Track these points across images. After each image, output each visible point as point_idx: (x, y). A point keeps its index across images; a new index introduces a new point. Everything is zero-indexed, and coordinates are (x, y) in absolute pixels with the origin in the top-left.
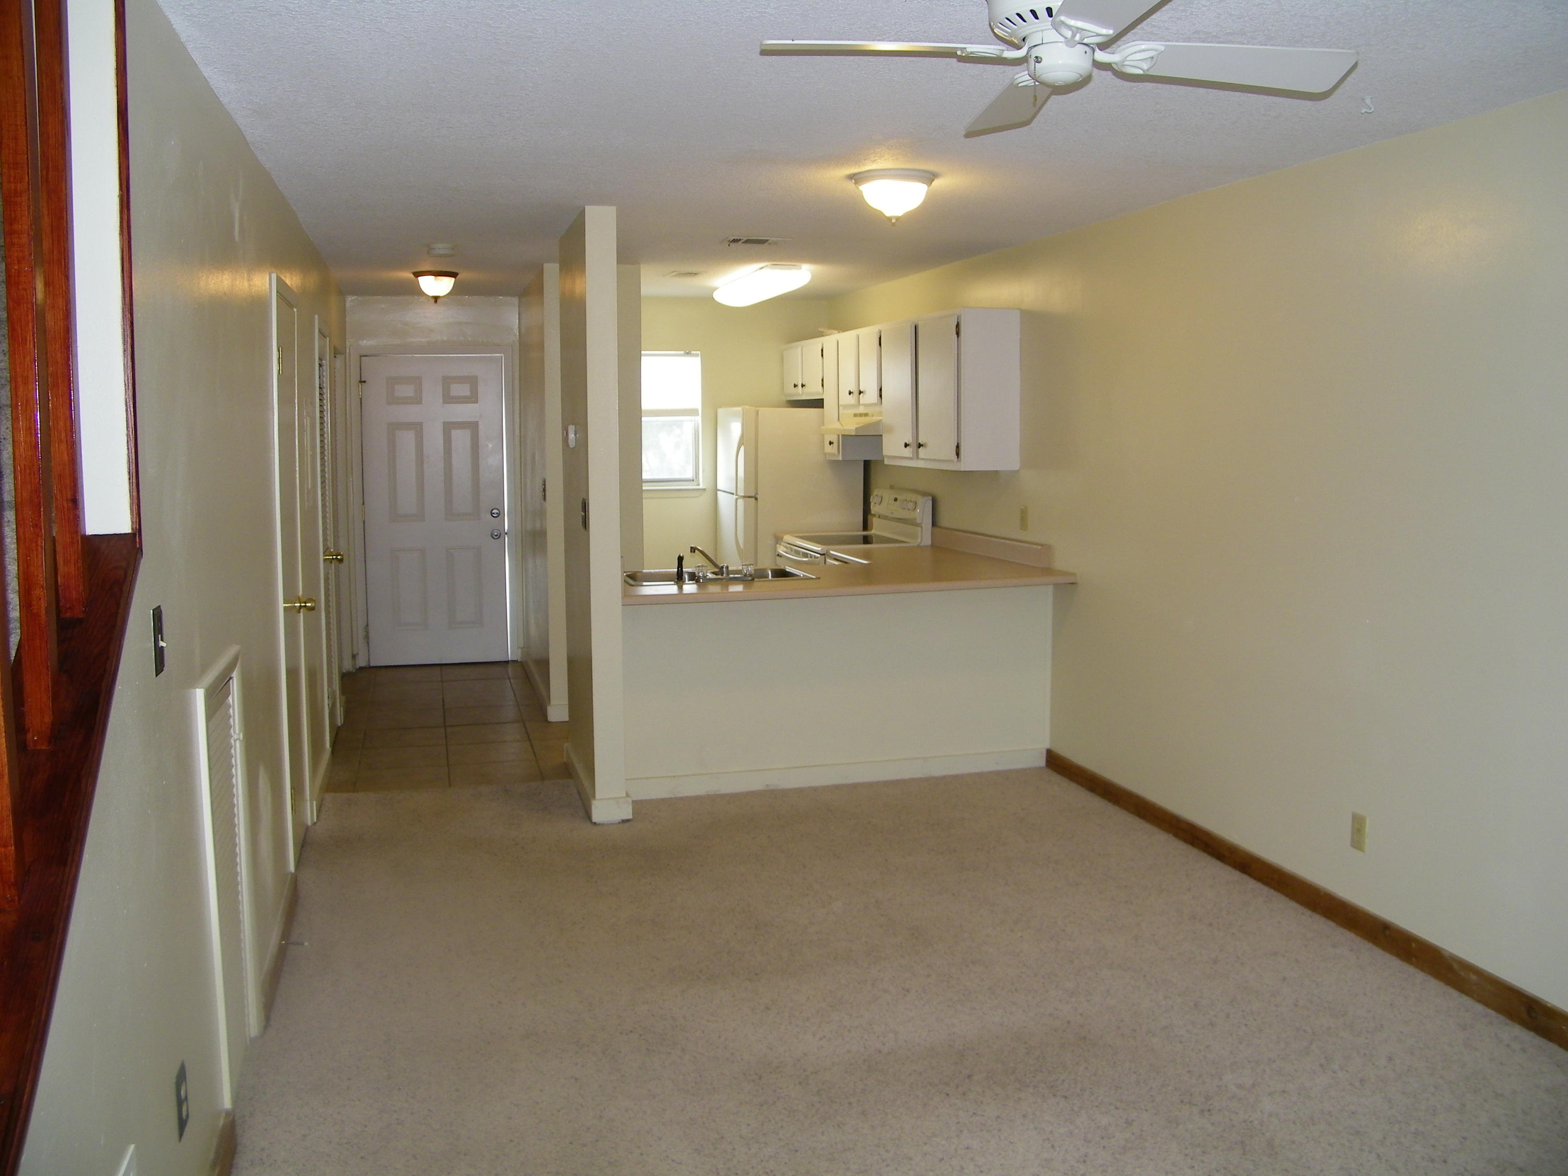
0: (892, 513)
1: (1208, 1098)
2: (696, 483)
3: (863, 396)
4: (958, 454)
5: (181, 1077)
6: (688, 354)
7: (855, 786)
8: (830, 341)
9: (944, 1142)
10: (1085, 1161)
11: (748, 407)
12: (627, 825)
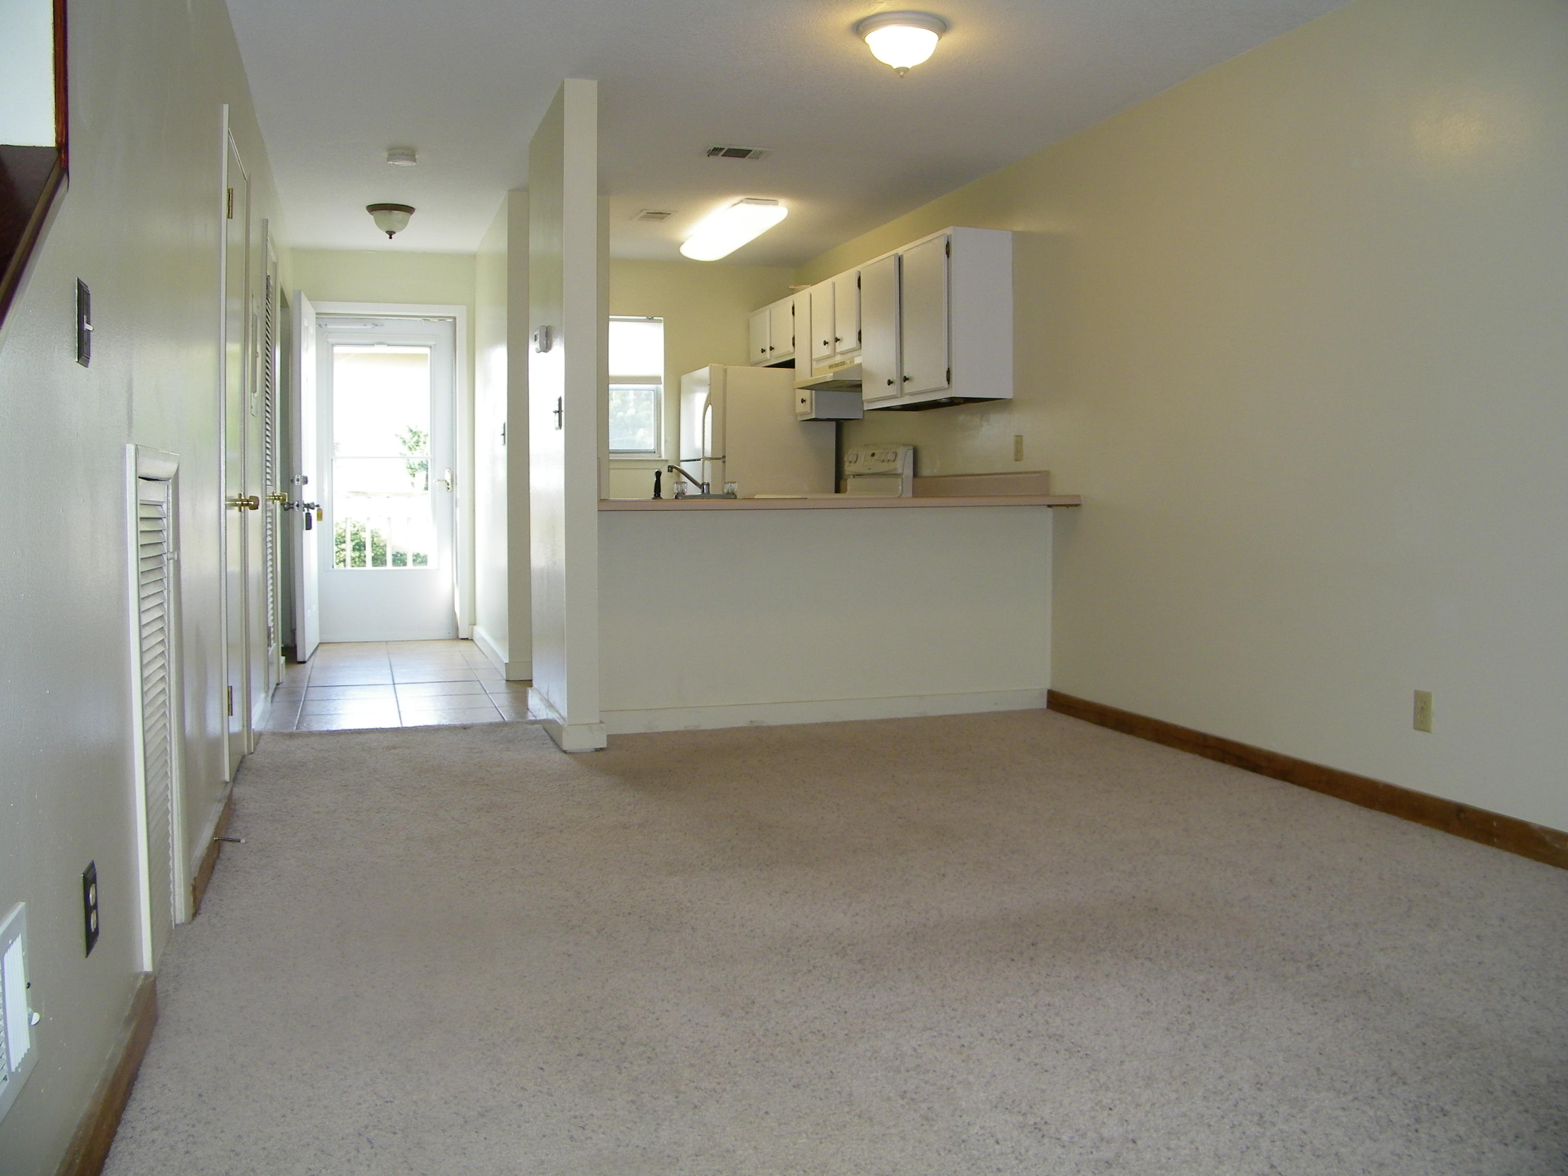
0: (870, 469)
1: (1311, 956)
2: (658, 455)
3: (839, 345)
4: (948, 380)
5: (89, 879)
6: (650, 319)
7: (845, 724)
8: (801, 298)
9: (1020, 1001)
10: (1189, 1013)
11: (716, 365)
12: (601, 753)
